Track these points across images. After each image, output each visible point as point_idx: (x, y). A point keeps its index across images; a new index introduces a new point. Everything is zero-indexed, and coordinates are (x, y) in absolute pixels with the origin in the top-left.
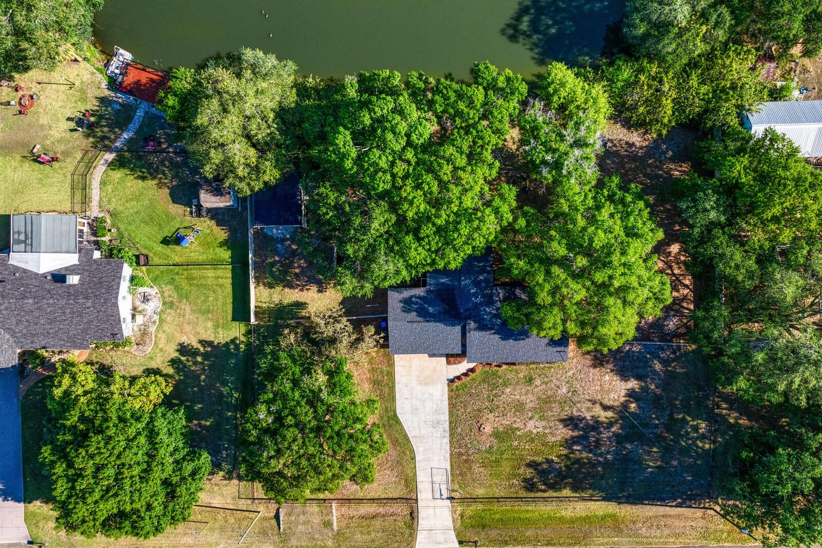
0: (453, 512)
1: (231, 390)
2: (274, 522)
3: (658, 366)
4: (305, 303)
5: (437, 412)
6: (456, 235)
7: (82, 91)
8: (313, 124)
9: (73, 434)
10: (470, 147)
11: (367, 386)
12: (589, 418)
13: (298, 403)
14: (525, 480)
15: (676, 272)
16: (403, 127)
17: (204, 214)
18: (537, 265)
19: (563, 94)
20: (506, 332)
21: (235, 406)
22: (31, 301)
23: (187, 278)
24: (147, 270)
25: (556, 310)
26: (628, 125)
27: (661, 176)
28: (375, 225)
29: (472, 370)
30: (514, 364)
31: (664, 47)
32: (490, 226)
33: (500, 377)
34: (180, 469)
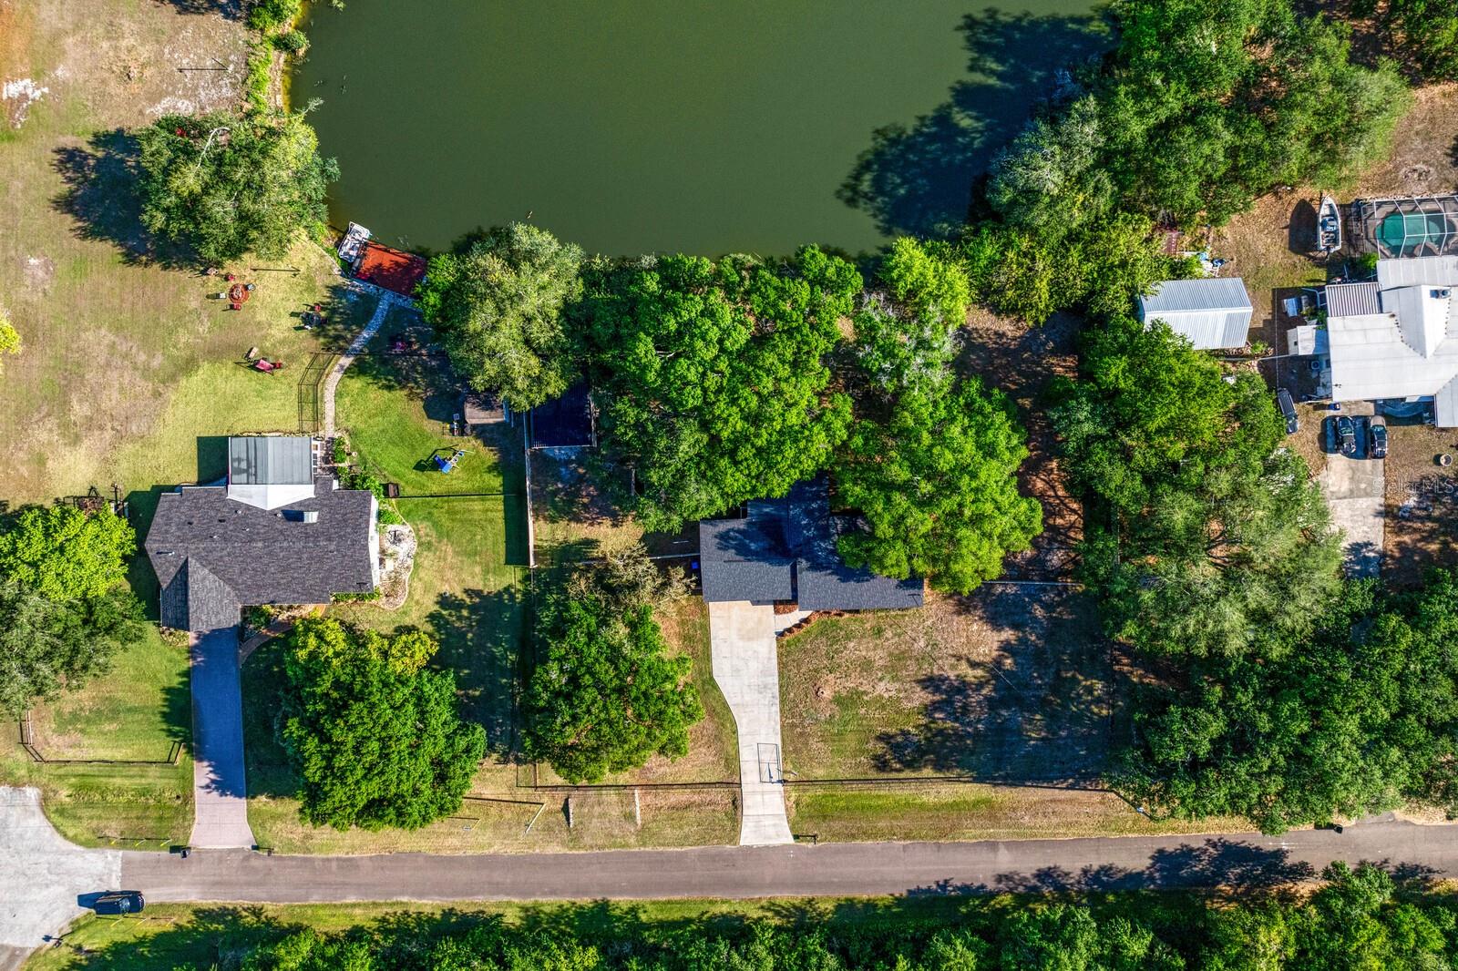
0: (787, 798)
1: (506, 650)
2: (561, 816)
3: (1039, 612)
4: (597, 541)
5: (764, 673)
6: (779, 458)
7: (309, 279)
8: (605, 325)
9: (326, 703)
10: (794, 354)
11: (675, 643)
12: (953, 678)
13: (597, 660)
14: (875, 757)
15: (1060, 493)
16: (714, 334)
17: (469, 432)
18: (875, 492)
19: (910, 279)
20: (846, 572)
21: (512, 670)
22: (260, 544)
23: (447, 512)
24: (398, 503)
25: (899, 544)
26: (996, 310)
27: (1040, 374)
28: (684, 447)
29: (806, 621)
30: (857, 611)
31: (1033, 219)
32: (820, 446)
33: (841, 629)
34: (452, 745)
